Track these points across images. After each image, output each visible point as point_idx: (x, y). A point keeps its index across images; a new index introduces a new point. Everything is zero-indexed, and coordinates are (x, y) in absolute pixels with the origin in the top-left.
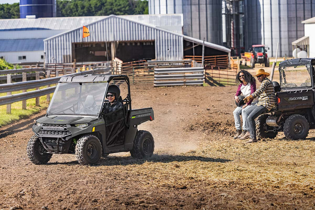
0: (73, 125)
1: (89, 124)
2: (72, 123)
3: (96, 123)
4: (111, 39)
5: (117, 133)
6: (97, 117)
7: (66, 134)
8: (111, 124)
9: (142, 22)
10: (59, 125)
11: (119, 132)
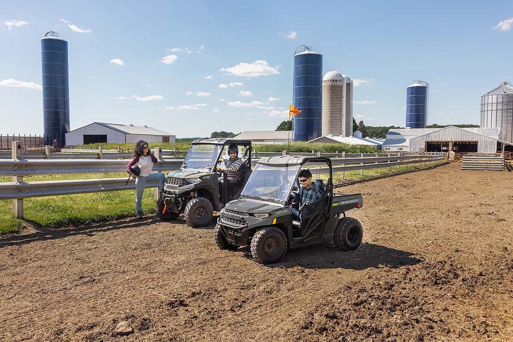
0: (252, 215)
1: (270, 214)
2: (250, 212)
3: (279, 213)
4: (449, 140)
5: (316, 226)
6: (282, 206)
7: (244, 225)
8: (309, 216)
9: (473, 132)
10: (238, 213)
11: (317, 224)
